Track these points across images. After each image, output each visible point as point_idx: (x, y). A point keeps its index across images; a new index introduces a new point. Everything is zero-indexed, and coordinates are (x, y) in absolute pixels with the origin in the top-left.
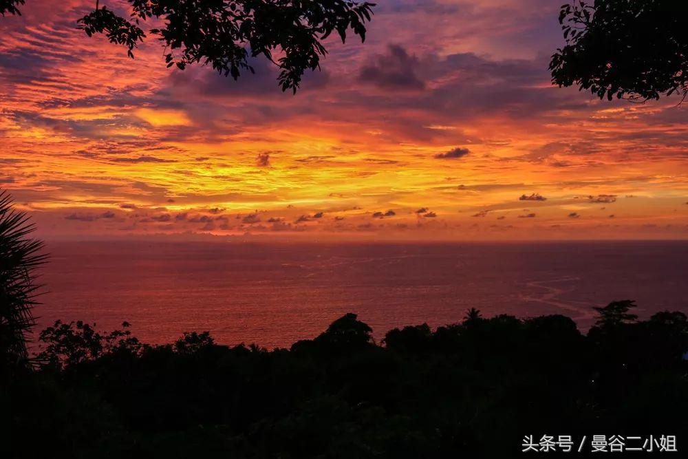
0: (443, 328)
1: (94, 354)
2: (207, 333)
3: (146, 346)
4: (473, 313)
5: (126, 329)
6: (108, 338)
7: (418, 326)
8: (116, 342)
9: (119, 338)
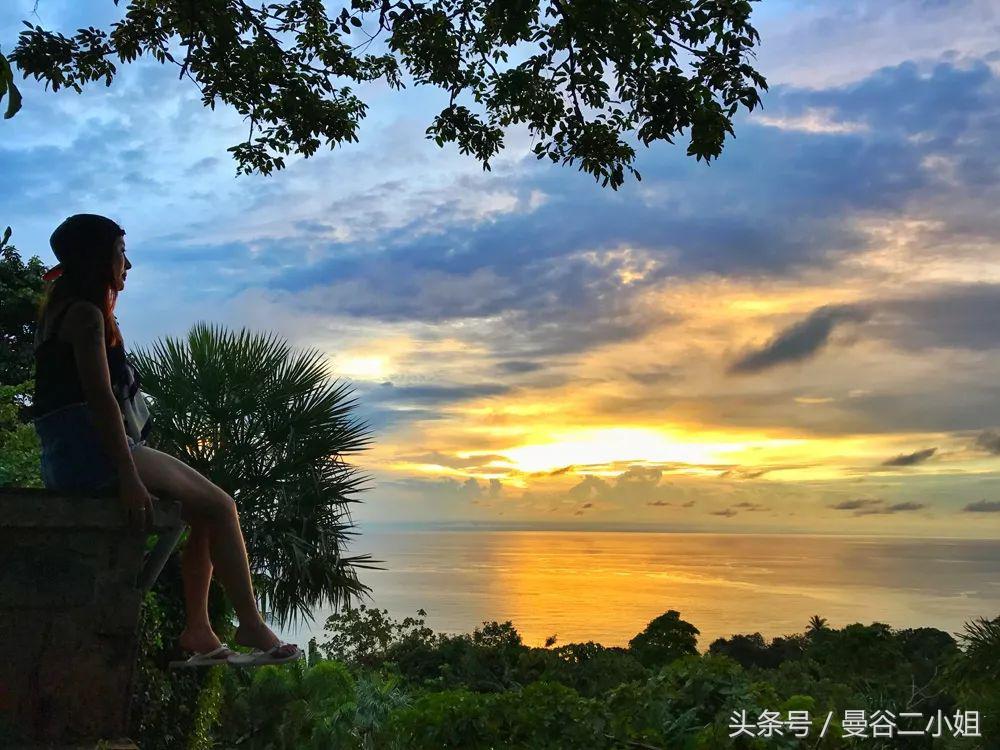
0: (780, 639)
1: (383, 644)
2: (509, 624)
3: (442, 636)
4: (818, 622)
5: (421, 617)
6: (400, 627)
7: (748, 636)
8: (408, 631)
9: (412, 628)
